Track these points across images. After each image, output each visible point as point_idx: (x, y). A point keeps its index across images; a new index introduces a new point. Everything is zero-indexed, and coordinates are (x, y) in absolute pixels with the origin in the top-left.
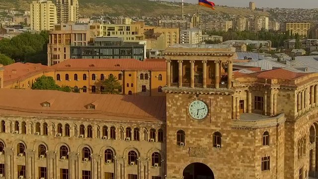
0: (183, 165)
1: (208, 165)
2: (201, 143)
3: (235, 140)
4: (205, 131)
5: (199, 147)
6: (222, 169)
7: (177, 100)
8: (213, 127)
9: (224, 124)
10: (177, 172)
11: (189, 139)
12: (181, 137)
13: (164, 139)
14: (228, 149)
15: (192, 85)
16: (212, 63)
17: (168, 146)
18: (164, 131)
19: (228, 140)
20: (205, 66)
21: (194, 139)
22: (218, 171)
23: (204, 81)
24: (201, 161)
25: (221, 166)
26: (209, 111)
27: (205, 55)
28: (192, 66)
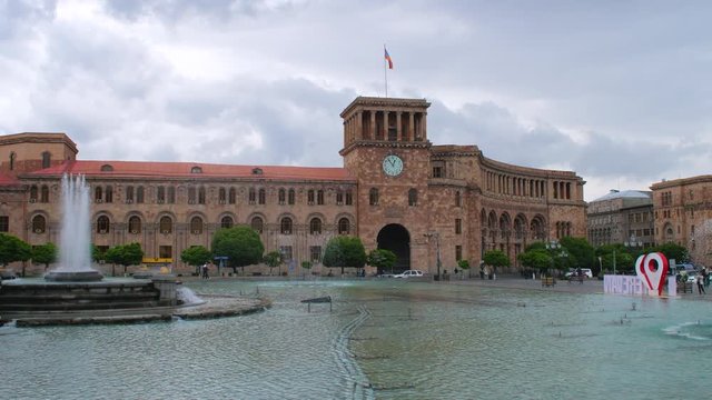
0: (379, 228)
1: (405, 226)
2: (397, 202)
3: (430, 198)
4: (401, 189)
5: (395, 206)
6: (419, 229)
7: (370, 154)
8: (410, 184)
9: (421, 180)
10: (370, 236)
11: (385, 199)
12: (374, 196)
13: (354, 201)
14: (425, 207)
15: (386, 138)
16: (405, 116)
17: (361, 206)
18: (354, 192)
19: (425, 197)
20: (399, 118)
21: (389, 197)
22: (415, 231)
23: (399, 133)
24: (397, 221)
25: (419, 225)
26: (405, 166)
27: (399, 106)
28: (386, 117)
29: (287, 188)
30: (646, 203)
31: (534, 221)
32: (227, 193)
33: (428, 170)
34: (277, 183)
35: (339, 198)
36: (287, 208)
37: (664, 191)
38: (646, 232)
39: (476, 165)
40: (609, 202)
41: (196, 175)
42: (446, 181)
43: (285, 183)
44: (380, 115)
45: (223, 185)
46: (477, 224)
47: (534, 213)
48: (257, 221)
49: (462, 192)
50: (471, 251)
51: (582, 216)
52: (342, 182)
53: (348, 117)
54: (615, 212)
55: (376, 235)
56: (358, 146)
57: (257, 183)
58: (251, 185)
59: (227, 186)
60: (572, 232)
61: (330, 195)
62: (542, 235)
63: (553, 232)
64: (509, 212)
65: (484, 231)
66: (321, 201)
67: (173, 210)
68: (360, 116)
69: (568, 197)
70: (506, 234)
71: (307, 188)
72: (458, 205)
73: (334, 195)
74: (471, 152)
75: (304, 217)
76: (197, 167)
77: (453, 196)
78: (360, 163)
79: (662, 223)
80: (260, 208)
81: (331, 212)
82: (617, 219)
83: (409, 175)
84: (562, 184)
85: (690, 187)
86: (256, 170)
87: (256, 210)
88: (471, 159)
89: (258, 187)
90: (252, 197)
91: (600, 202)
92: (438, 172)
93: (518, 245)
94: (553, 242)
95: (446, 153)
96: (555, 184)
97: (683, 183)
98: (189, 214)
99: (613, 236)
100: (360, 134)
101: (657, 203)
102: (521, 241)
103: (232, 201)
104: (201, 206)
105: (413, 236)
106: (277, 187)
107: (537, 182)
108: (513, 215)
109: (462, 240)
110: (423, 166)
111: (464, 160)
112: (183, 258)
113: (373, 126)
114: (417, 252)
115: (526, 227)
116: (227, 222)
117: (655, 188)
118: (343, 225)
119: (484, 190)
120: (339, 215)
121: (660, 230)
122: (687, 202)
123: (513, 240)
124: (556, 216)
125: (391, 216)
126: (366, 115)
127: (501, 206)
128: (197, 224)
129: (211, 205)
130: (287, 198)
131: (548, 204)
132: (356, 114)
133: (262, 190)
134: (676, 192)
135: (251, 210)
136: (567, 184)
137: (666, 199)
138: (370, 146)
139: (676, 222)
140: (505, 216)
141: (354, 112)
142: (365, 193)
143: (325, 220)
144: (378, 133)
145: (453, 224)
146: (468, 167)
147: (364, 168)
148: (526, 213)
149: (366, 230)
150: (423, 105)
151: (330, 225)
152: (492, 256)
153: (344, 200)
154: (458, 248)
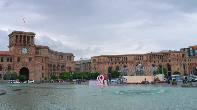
0: (20, 68)
1: (28, 68)
2: (25, 61)
3: (35, 60)
4: (27, 57)
5: (25, 62)
6: (32, 69)
7: (18, 47)
8: (29, 56)
9: (33, 55)
10: (17, 71)
11: (22, 60)
12: (19, 59)
13: (13, 61)
14: (34, 63)
15: (23, 43)
16: (28, 37)
17: (15, 62)
18: (13, 58)
19: (34, 60)
20: (27, 37)
21: (23, 60)
22: (31, 69)
23: (27, 42)
24: (26, 67)
25: (32, 68)
26: (28, 51)
27: (27, 34)
28: (23, 37)
30: (90, 62)
31: (62, 66)
33: (34, 53)
35: (8, 60)
37: (94, 59)
38: (89, 69)
39: (48, 51)
40: (80, 61)
42: (40, 55)
44: (21, 36)
46: (47, 67)
47: (62, 64)
49: (44, 58)
50: (46, 75)
51: (74, 65)
52: (9, 55)
53: (11, 36)
54: (82, 64)
55: (19, 70)
56: (14, 45)
60: (71, 69)
61: (5, 59)
62: (64, 70)
63: (67, 69)
64: (55, 64)
65: (49, 69)
66: (2, 61)
68: (15, 36)
69: (71, 60)
70: (54, 70)
72: (43, 62)
74: (46, 48)
77: (42, 60)
78: (15, 50)
79: (93, 67)
81: (5, 64)
82: (82, 66)
83: (29, 54)
84: (69, 57)
91: (78, 61)
92: (37, 53)
93: (58, 73)
94: (67, 71)
95: (39, 48)
96: (67, 56)
97: (99, 57)
99: (81, 70)
100: (15, 42)
101: (92, 62)
102: (58, 72)
105: (30, 71)
107: (63, 56)
108: (56, 65)
109: (44, 72)
110: (33, 51)
111: (44, 50)
113: (19, 39)
114: (31, 75)
115: (60, 68)
117: (92, 58)
118: (9, 68)
119: (49, 58)
120: (8, 65)
121: (93, 68)
122: (99, 62)
123: (56, 72)
124: (67, 65)
125: (23, 65)
126: (17, 36)
131: (65, 62)
132: (14, 36)
134: (97, 59)
136: (70, 56)
137: (95, 61)
138: (18, 45)
139: (97, 67)
140: (54, 65)
142: (16, 59)
143: (3, 66)
144: (20, 41)
145: (42, 67)
146: (45, 52)
147: (16, 51)
148: (60, 64)
149: (16, 69)
150: (34, 34)
151: (5, 68)
152: (53, 76)
153: (10, 60)
154: (43, 74)
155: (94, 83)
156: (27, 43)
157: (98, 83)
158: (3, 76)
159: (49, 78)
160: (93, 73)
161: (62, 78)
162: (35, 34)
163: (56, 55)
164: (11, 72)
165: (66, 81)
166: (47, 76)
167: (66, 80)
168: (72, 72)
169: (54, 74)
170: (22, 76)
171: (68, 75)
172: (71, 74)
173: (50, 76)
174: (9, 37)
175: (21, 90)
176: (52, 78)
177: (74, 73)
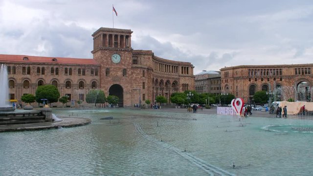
0: (109, 86)
1: (121, 85)
2: (118, 74)
3: (132, 73)
4: (120, 68)
5: (117, 76)
6: (127, 86)
7: (106, 53)
8: (123, 67)
9: (128, 65)
10: (106, 90)
11: (112, 73)
12: (107, 72)
13: (99, 74)
14: (130, 77)
15: (113, 46)
16: (122, 37)
17: (101, 77)
18: (99, 70)
19: (130, 73)
20: (119, 37)
21: (114, 73)
22: (126, 88)
23: (119, 44)
24: (118, 83)
25: (127, 85)
26: (121, 59)
27: (119, 32)
28: (113, 37)
29: (69, 68)
30: (217, 76)
31: (173, 83)
32: (41, 70)
33: (131, 61)
34: (64, 65)
35: (92, 73)
36: (68, 77)
37: (226, 71)
38: (218, 89)
39: (151, 59)
40: (203, 75)
41: (26, 61)
42: (139, 66)
43: (68, 66)
44: (111, 36)
45: (39, 66)
46: (151, 84)
47: (174, 80)
48: (55, 82)
49: (145, 70)
50: (148, 96)
51: (193, 81)
52: (93, 65)
53: (95, 37)
54: (205, 80)
55: (109, 89)
56: (101, 50)
57: (54, 65)
58: (52, 66)
59: (41, 67)
60: (189, 88)
61: (88, 71)
62: (177, 89)
63: (181, 88)
64: (163, 79)
65: (153, 88)
66: (84, 74)
67: (15, 77)
68: (102, 36)
69: (187, 73)
70: (162, 89)
71: (78, 68)
72: (144, 76)
73: (90, 71)
74: (149, 53)
75: (76, 81)
76: (26, 58)
77: (142, 72)
78: (102, 57)
79: (224, 85)
80: (56, 77)
81: (88, 79)
82: (206, 82)
83: (123, 62)
84: (185, 68)
85: (236, 70)
86: (54, 60)
87: (54, 78)
88: (149, 56)
89: (55, 67)
90: (52, 71)
91: (199, 75)
92: (135, 62)
93: (167, 94)
94: (181, 91)
95: (138, 54)
96: (182, 67)
97: (234, 68)
98: (23, 79)
99: (204, 90)
100: (102, 44)
101: (222, 76)
102: (168, 92)
103: (43, 73)
104: (28, 75)
105: (124, 90)
106: (64, 67)
107: (175, 66)
108: (165, 81)
109: (145, 91)
110: (129, 59)
111: (146, 56)
112: (22, 99)
113: (108, 40)
114: (126, 97)
115: (170, 86)
116: (40, 83)
117: (222, 70)
118: (94, 85)
119: (154, 70)
120: (92, 80)
121: (223, 87)
122: (235, 76)
123: (165, 92)
124: (182, 81)
125: (115, 81)
126: (105, 36)
127: (160, 77)
128: (26, 84)
129: (33, 75)
130: (68, 72)
131: (179, 76)
132: (100, 35)
133: (57, 69)
134: (230, 72)
135: (52, 77)
136: (187, 67)
137: (226, 75)
138: (106, 50)
139: (230, 84)
140: (162, 81)
141: (99, 34)
142: (104, 71)
143: (85, 82)
144: (109, 44)
145: (142, 84)
146: (148, 60)
147: (103, 59)
148: (170, 80)
149: (104, 87)
150: (129, 32)
151: (88, 85)
152: (160, 98)
153: (94, 73)
154: (144, 95)
155: (226, 112)
156: (119, 47)
157: (232, 111)
158: (85, 97)
159: (153, 101)
160: (224, 94)
161: (173, 102)
162: (132, 32)
163: (164, 66)
164: (97, 90)
165: (179, 107)
166: (151, 99)
167: (179, 105)
168: (190, 93)
169: (161, 95)
170: (113, 97)
171: (183, 97)
172: (188, 95)
173: (154, 98)
174: (93, 37)
175: (112, 119)
176: (157, 102)
177: (193, 95)
